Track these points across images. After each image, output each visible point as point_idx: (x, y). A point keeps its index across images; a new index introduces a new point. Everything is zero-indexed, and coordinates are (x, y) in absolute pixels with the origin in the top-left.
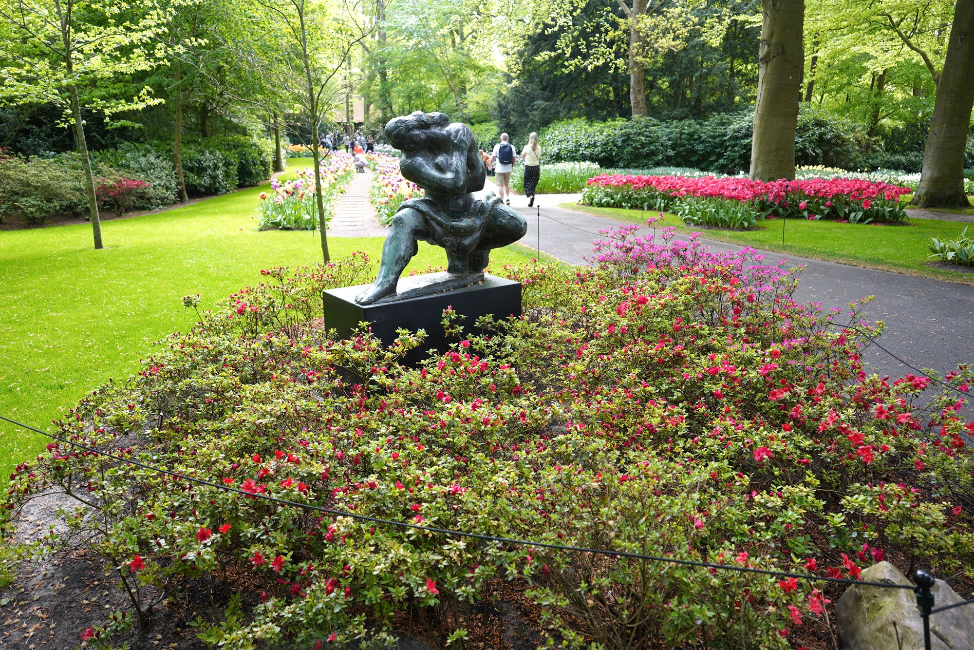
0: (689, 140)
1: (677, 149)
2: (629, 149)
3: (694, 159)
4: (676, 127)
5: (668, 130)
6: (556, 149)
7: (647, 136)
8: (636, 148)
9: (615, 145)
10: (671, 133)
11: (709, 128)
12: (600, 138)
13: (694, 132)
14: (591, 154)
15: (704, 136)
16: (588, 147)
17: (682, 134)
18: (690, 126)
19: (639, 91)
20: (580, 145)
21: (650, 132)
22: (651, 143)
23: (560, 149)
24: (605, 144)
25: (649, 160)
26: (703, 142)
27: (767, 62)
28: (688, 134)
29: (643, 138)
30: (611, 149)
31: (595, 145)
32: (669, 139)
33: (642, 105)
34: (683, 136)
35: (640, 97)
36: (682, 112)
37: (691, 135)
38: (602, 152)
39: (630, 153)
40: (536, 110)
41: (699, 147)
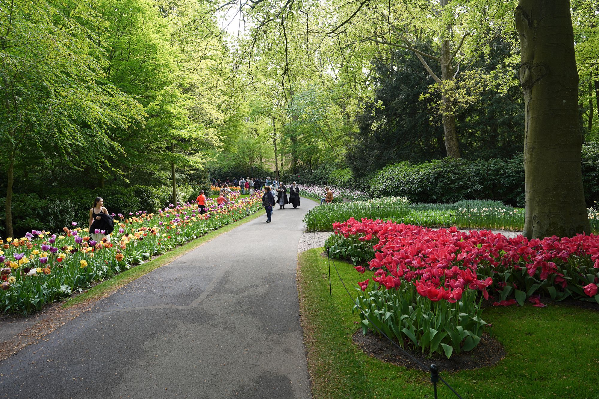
0: (495, 175)
1: (485, 183)
2: (440, 184)
3: (501, 191)
4: (484, 165)
5: (476, 168)
6: (383, 186)
7: (456, 174)
8: (445, 184)
9: (429, 182)
10: (479, 170)
11: (514, 164)
12: (416, 177)
13: (500, 169)
14: (410, 190)
15: (509, 172)
16: (407, 184)
17: (488, 170)
18: (495, 164)
19: (451, 138)
20: (401, 183)
21: (459, 170)
22: (459, 179)
23: (386, 186)
24: (420, 182)
25: (459, 194)
26: (509, 176)
27: (530, 88)
28: (495, 170)
29: (452, 176)
30: (425, 185)
31: (412, 182)
32: (477, 175)
33: (454, 149)
34: (490, 172)
35: (452, 143)
36: (491, 153)
37: (497, 171)
38: (418, 188)
39: (442, 188)
40: (372, 157)
41: (506, 181)
